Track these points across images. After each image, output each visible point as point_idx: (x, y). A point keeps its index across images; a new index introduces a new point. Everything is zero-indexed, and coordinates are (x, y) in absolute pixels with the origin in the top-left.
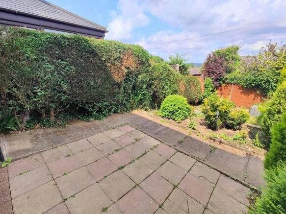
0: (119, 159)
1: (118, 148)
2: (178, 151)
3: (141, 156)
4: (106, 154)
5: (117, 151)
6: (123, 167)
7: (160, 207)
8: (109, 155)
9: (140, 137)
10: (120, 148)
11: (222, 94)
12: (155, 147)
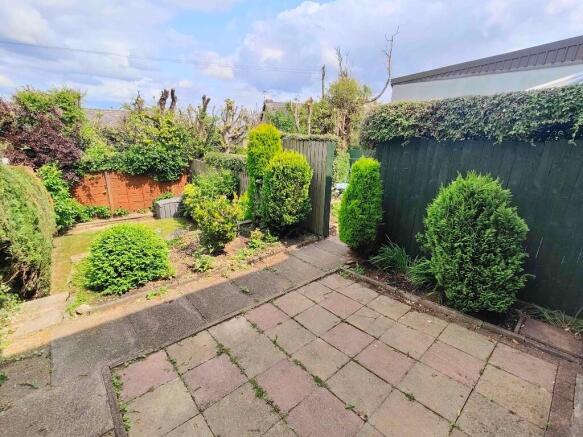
1: (253, 392)
2: (270, 302)
3: (282, 350)
8: (276, 410)
9: (211, 344)
10: (250, 387)
11: (89, 196)
12: (254, 326)
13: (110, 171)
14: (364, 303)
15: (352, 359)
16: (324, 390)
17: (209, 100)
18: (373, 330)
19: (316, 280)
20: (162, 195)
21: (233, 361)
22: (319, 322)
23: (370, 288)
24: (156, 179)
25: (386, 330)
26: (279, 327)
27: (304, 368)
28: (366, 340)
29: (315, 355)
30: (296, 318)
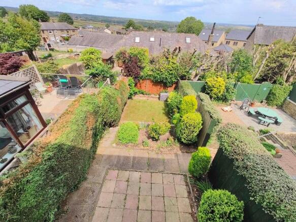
0: (131, 203)
1: (124, 197)
2: (152, 173)
3: (139, 192)
4: (123, 207)
5: (125, 199)
6: (138, 207)
7: (165, 212)
8: (124, 206)
9: (127, 177)
10: (125, 196)
11: (140, 86)
12: (140, 178)
13: (148, 79)
14: (178, 196)
15: (151, 210)
16: (137, 211)
17: (196, 51)
18: (168, 208)
19: (173, 174)
20: (164, 91)
21: (128, 185)
22: (157, 191)
23: (188, 192)
24: (162, 85)
25: (172, 211)
26: (145, 184)
27: (139, 202)
28: (162, 208)
29: (144, 200)
30: (153, 184)
